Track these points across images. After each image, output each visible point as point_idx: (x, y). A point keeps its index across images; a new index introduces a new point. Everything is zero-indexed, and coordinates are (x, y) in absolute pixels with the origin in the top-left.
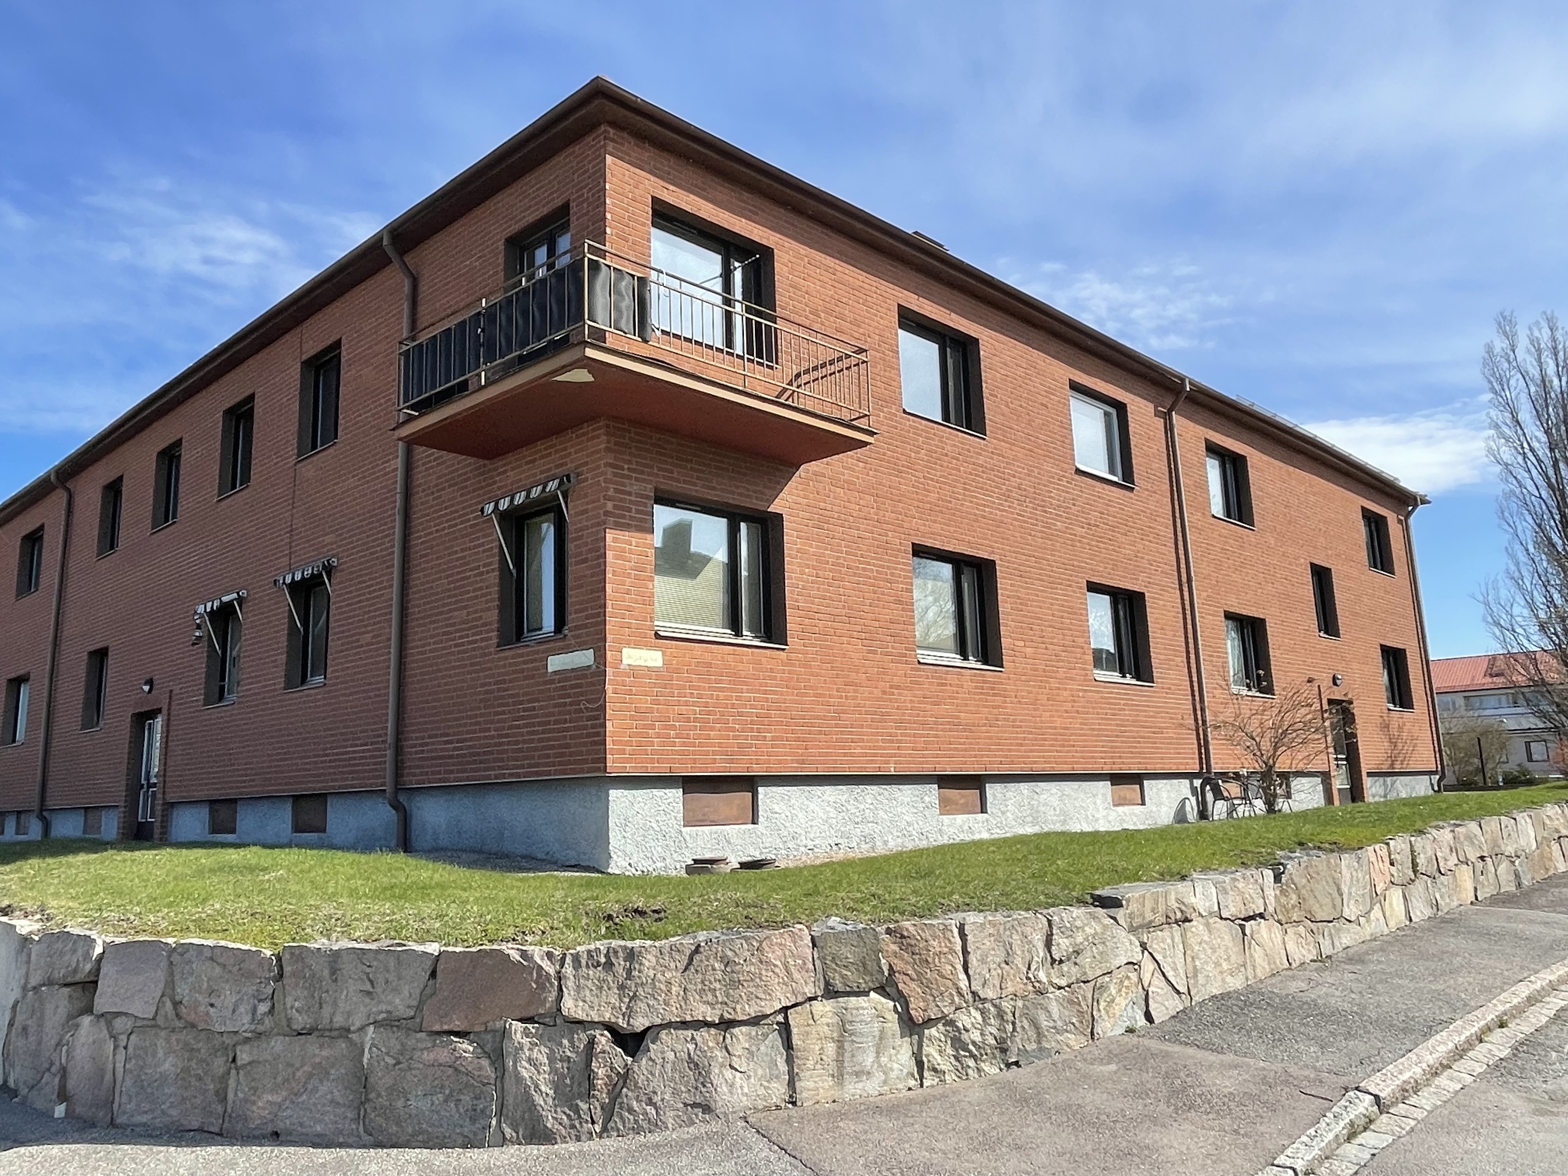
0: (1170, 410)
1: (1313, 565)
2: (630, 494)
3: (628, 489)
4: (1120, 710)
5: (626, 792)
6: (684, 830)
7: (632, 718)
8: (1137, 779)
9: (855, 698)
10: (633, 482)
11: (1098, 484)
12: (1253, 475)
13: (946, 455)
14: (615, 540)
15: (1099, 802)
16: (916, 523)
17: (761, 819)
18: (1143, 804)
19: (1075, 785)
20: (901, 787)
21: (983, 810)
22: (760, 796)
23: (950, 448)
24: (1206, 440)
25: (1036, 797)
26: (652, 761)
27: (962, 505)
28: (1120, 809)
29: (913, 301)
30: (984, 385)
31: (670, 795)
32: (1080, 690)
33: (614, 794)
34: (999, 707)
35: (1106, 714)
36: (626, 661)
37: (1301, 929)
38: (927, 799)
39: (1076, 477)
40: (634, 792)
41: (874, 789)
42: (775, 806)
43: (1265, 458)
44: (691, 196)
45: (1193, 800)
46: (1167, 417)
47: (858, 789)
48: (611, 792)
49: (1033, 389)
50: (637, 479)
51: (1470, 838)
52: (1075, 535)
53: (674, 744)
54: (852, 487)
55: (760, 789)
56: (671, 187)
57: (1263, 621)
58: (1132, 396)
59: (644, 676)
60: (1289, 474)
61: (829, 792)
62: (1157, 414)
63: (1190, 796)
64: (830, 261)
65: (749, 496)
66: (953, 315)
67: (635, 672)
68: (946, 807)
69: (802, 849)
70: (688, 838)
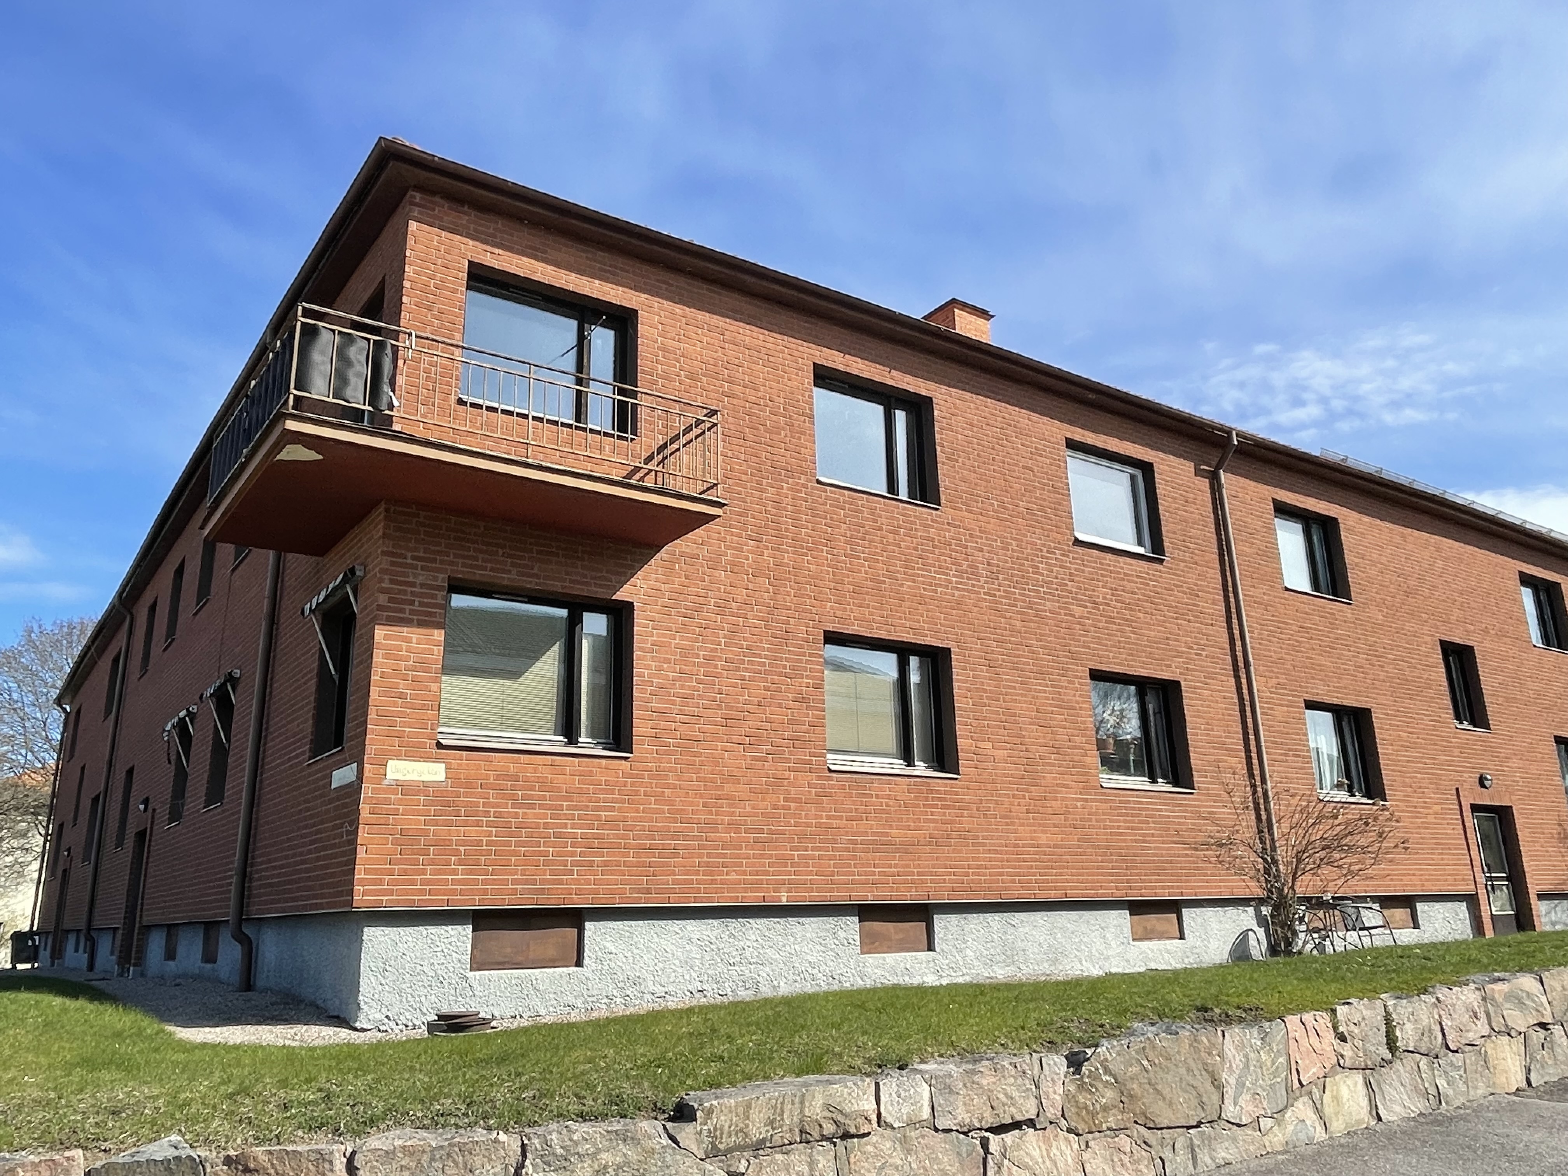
0: (1218, 468)
1: (1443, 643)
2: (413, 585)
3: (411, 579)
4: (1140, 822)
5: (387, 930)
6: (470, 974)
7: (395, 842)
8: (1173, 906)
9: (732, 814)
10: (419, 571)
11: (1109, 556)
12: (1347, 539)
13: (881, 529)
14: (386, 637)
15: (1109, 936)
16: (832, 608)
17: (586, 961)
18: (1182, 938)
19: (1074, 915)
20: (801, 920)
21: (930, 947)
22: (587, 934)
23: (884, 521)
24: (1274, 500)
25: (1011, 930)
26: (422, 892)
27: (902, 585)
28: (1144, 945)
29: (836, 359)
30: (938, 448)
31: (452, 933)
32: (1078, 800)
33: (369, 932)
34: (952, 822)
35: (1119, 827)
36: (391, 775)
37: (1123, 1141)
38: (841, 934)
39: (1076, 549)
40: (400, 929)
41: (761, 923)
42: (608, 945)
43: (1367, 519)
44: (525, 259)
45: (1261, 933)
46: (1214, 478)
47: (733, 924)
48: (366, 930)
49: (1011, 451)
50: (423, 568)
51: (1518, 1000)
52: (1074, 616)
53: (455, 872)
54: (736, 569)
55: (588, 925)
56: (497, 251)
57: (1368, 711)
58: (1161, 455)
59: (418, 792)
60: (1403, 536)
61: (693, 927)
62: (1198, 473)
63: (1256, 928)
64: (718, 321)
65: (586, 584)
66: (894, 373)
67: (405, 789)
68: (869, 944)
69: (648, 997)
70: (475, 984)
